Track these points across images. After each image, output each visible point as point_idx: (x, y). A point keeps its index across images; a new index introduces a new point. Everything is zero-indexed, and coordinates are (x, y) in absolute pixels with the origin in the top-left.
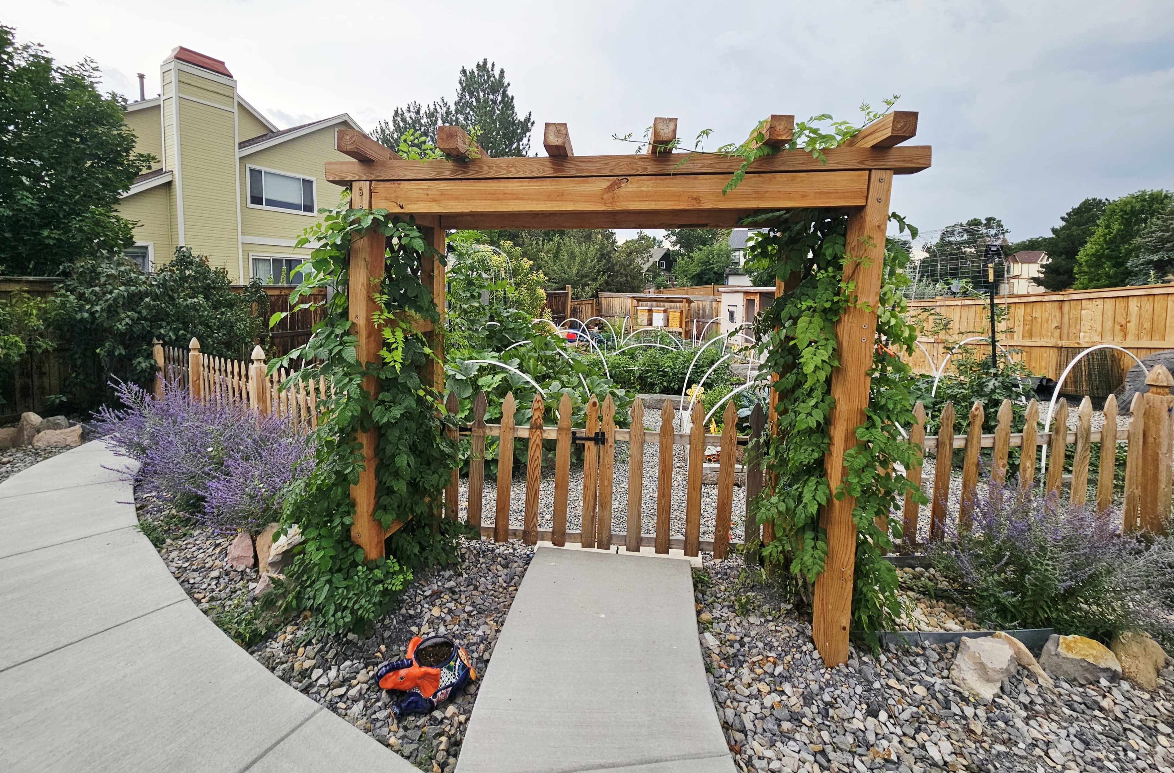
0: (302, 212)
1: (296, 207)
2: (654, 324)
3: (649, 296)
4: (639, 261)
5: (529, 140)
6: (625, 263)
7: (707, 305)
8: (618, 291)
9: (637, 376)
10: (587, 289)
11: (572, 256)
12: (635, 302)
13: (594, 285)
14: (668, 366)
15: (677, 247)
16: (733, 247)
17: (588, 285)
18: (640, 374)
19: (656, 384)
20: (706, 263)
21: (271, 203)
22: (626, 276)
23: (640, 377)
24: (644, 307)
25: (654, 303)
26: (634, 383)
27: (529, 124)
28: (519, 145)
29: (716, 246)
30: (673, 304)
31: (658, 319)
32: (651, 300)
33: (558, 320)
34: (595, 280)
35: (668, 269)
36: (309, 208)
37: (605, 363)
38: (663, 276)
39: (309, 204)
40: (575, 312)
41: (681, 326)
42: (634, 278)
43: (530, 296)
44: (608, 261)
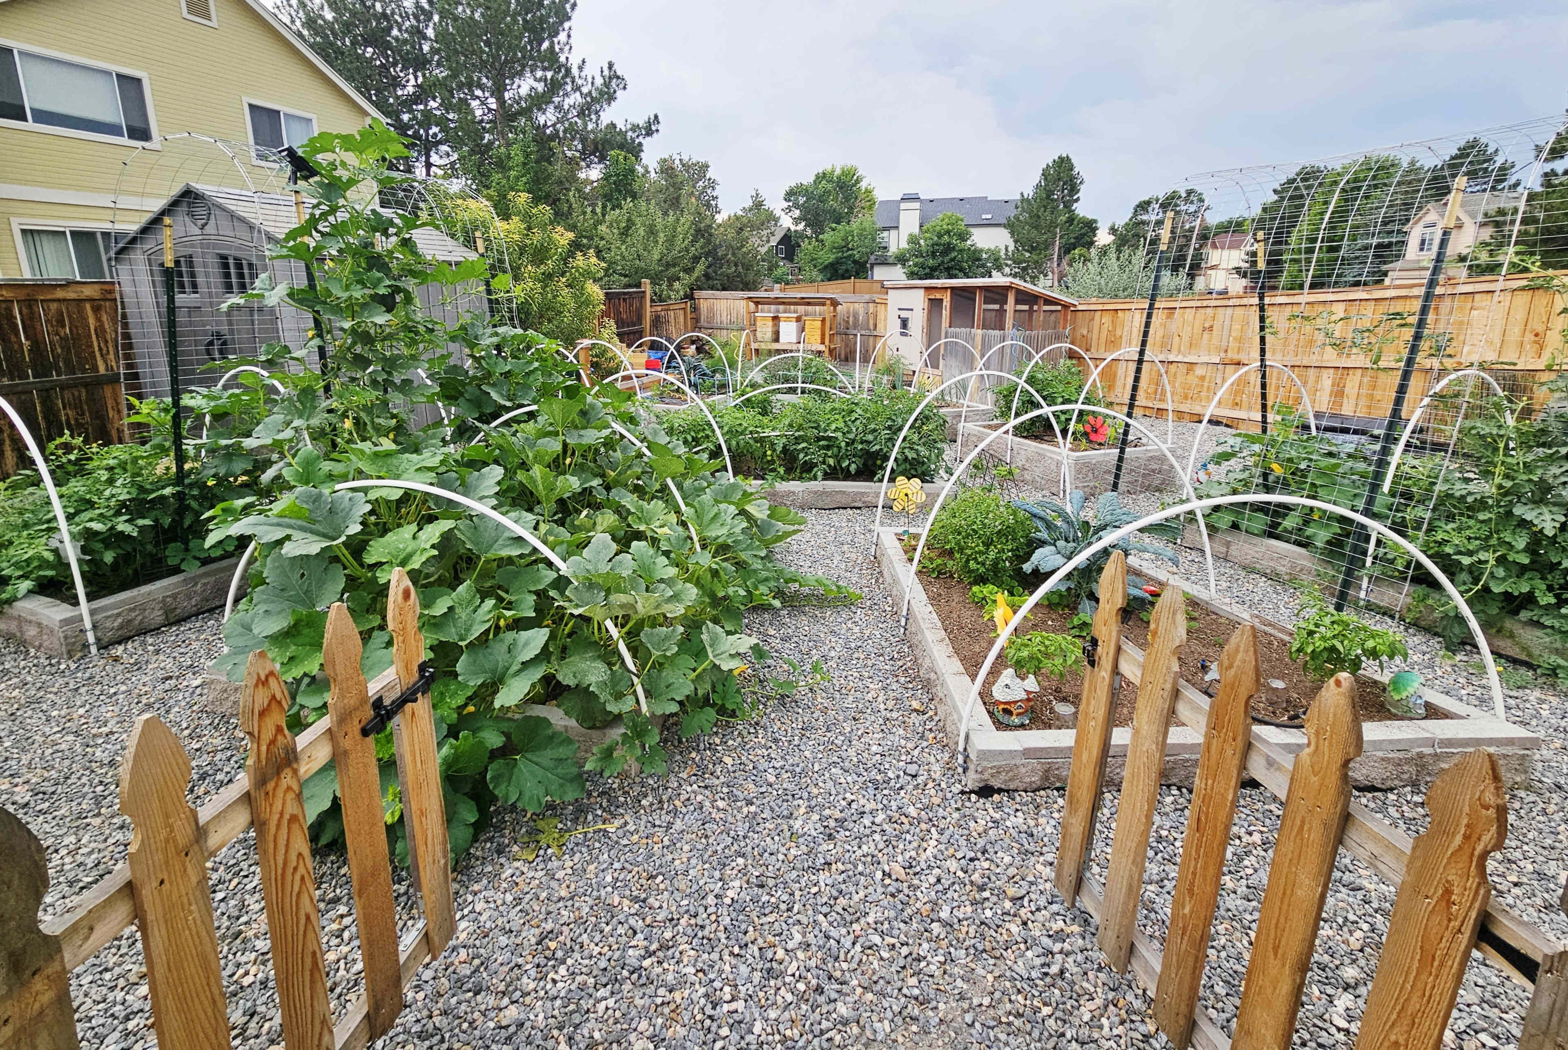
0: (125, 140)
1: (112, 129)
2: (781, 340)
3: (772, 295)
4: (754, 241)
5: (569, 36)
6: (734, 243)
7: (860, 308)
8: (724, 289)
9: (779, 449)
10: (677, 285)
11: (652, 231)
12: (752, 305)
13: (687, 279)
14: (837, 429)
15: (801, 226)
16: (879, 225)
17: (678, 279)
18: (784, 447)
19: (816, 465)
20: (845, 247)
21: (42, 117)
22: (736, 265)
23: (785, 450)
24: (765, 313)
25: (781, 307)
26: (772, 462)
27: (568, 6)
28: (552, 43)
29: (855, 225)
30: (810, 308)
31: (789, 331)
32: (777, 301)
33: (628, 337)
34: (688, 271)
35: (790, 256)
36: (140, 133)
37: (715, 426)
38: (784, 267)
39: (137, 124)
40: (657, 322)
41: (823, 343)
42: (748, 267)
43: (575, 296)
44: (709, 242)
